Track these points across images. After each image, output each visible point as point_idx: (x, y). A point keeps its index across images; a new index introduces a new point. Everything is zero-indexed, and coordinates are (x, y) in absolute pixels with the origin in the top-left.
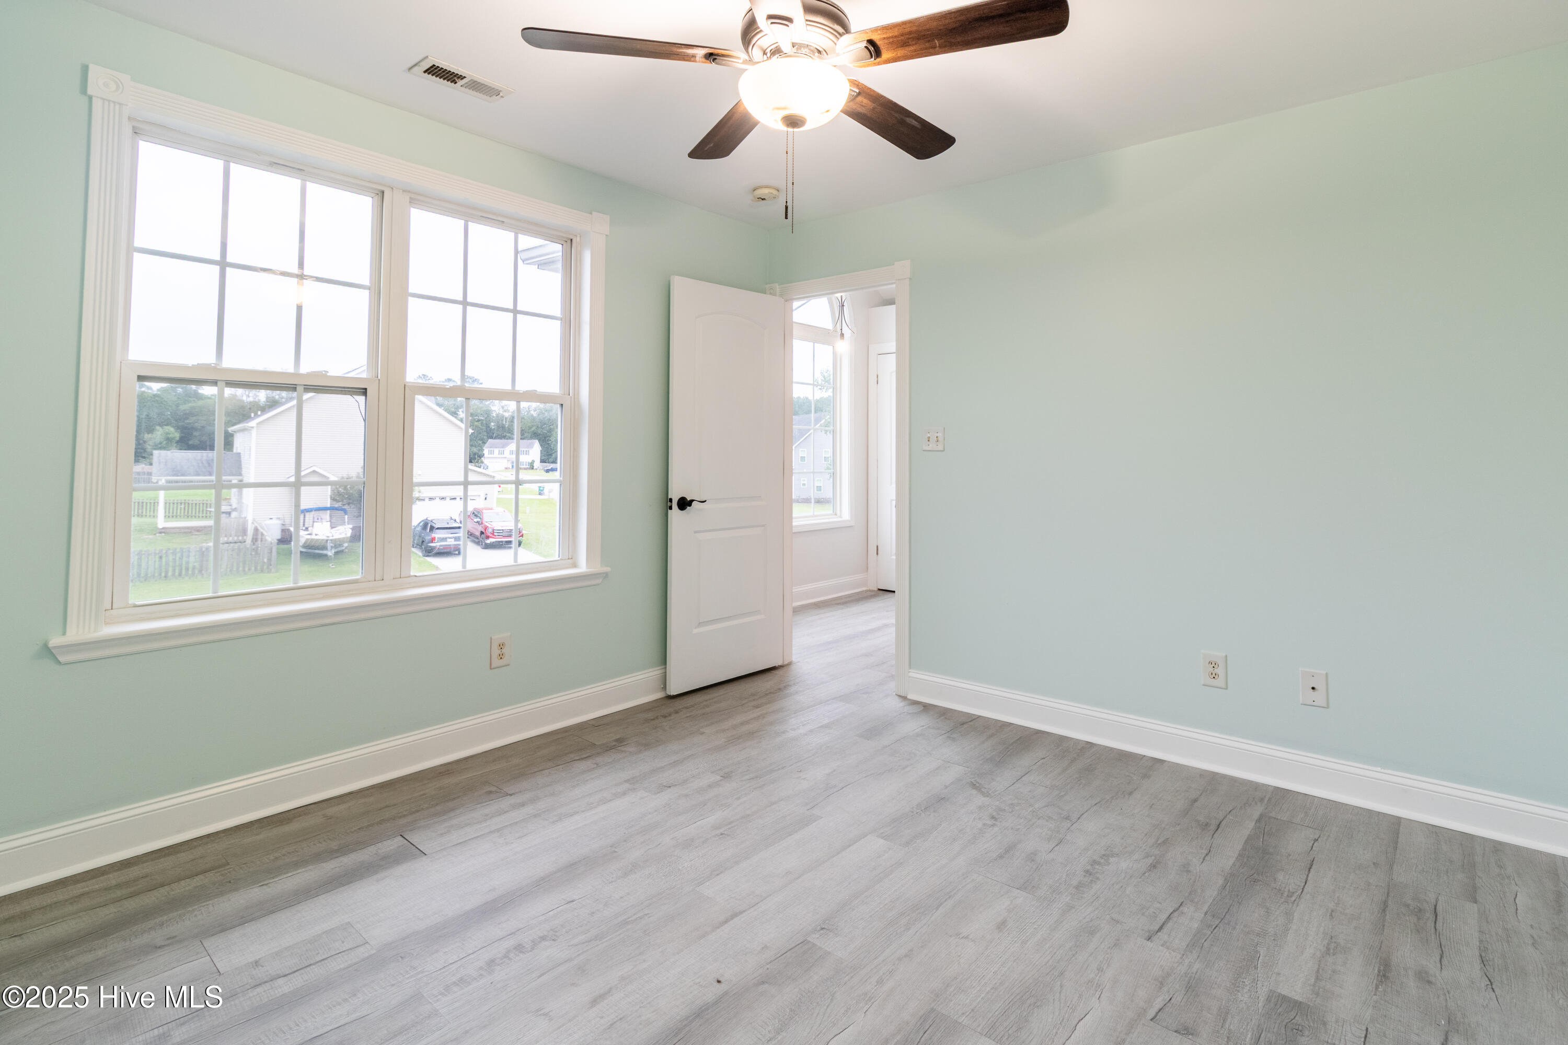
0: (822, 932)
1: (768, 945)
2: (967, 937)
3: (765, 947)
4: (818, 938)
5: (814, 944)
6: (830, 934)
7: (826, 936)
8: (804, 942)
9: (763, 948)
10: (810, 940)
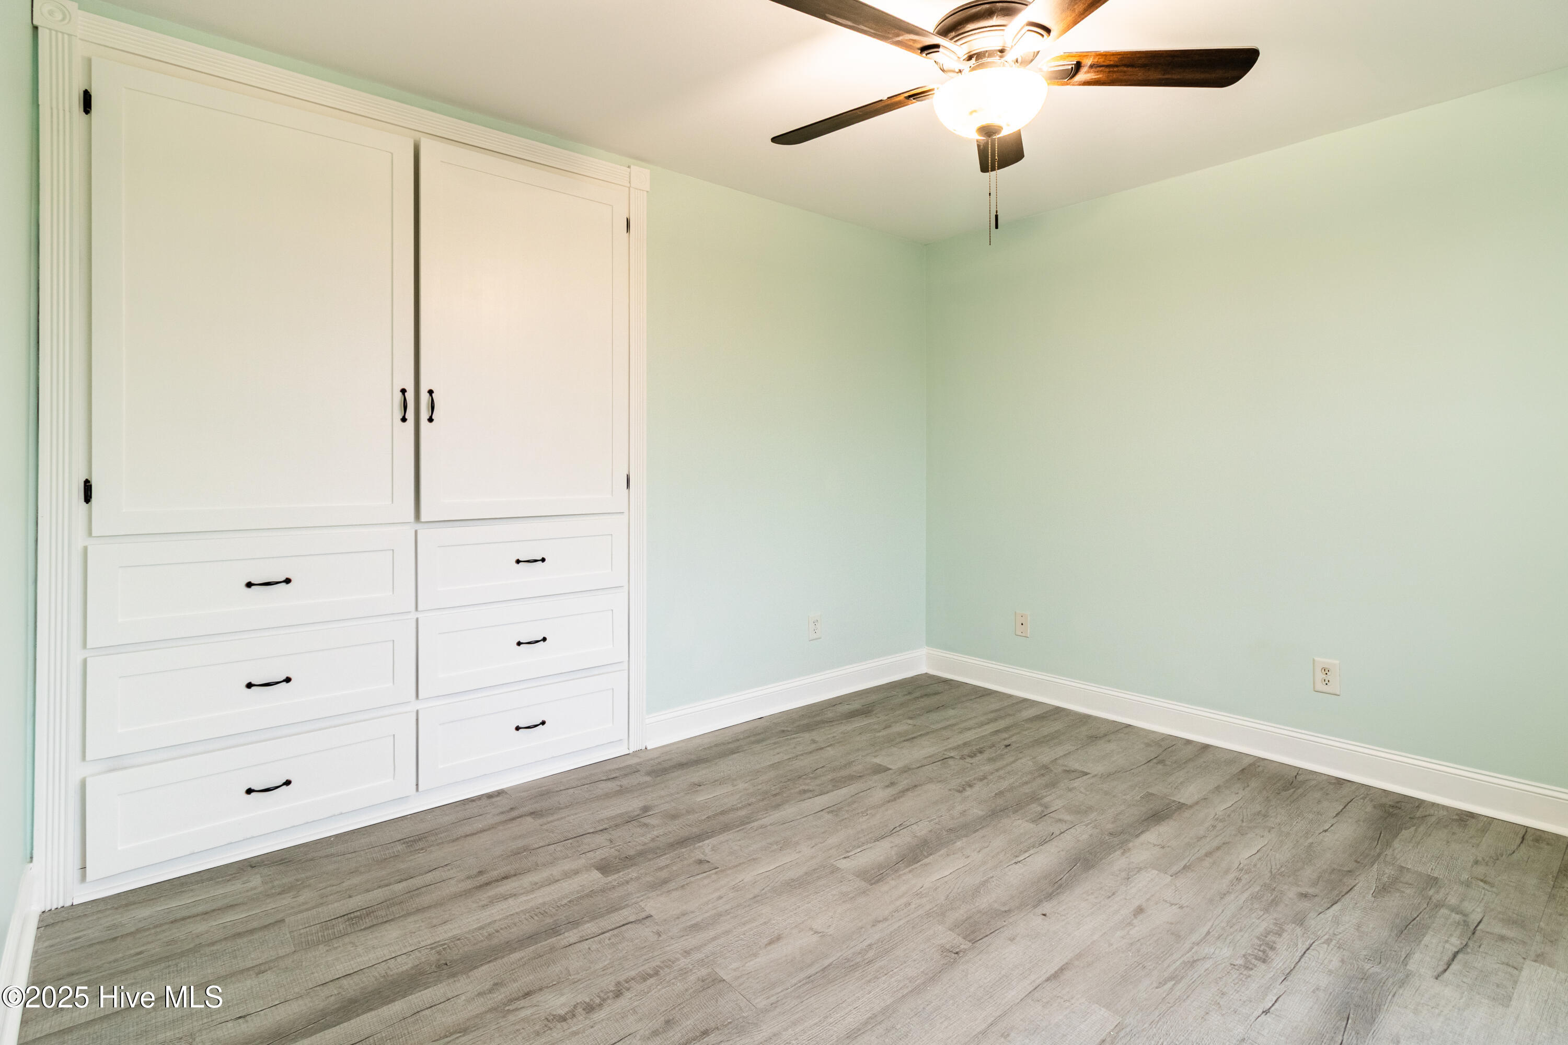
0: (958, 950)
1: (1009, 942)
2: (816, 932)
3: (1012, 939)
4: (961, 944)
5: (965, 939)
6: (949, 947)
7: (953, 945)
8: (974, 942)
9: (1014, 939)
10: (968, 943)
